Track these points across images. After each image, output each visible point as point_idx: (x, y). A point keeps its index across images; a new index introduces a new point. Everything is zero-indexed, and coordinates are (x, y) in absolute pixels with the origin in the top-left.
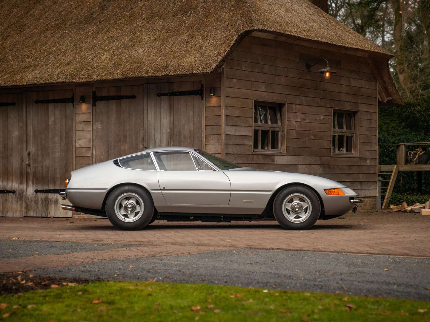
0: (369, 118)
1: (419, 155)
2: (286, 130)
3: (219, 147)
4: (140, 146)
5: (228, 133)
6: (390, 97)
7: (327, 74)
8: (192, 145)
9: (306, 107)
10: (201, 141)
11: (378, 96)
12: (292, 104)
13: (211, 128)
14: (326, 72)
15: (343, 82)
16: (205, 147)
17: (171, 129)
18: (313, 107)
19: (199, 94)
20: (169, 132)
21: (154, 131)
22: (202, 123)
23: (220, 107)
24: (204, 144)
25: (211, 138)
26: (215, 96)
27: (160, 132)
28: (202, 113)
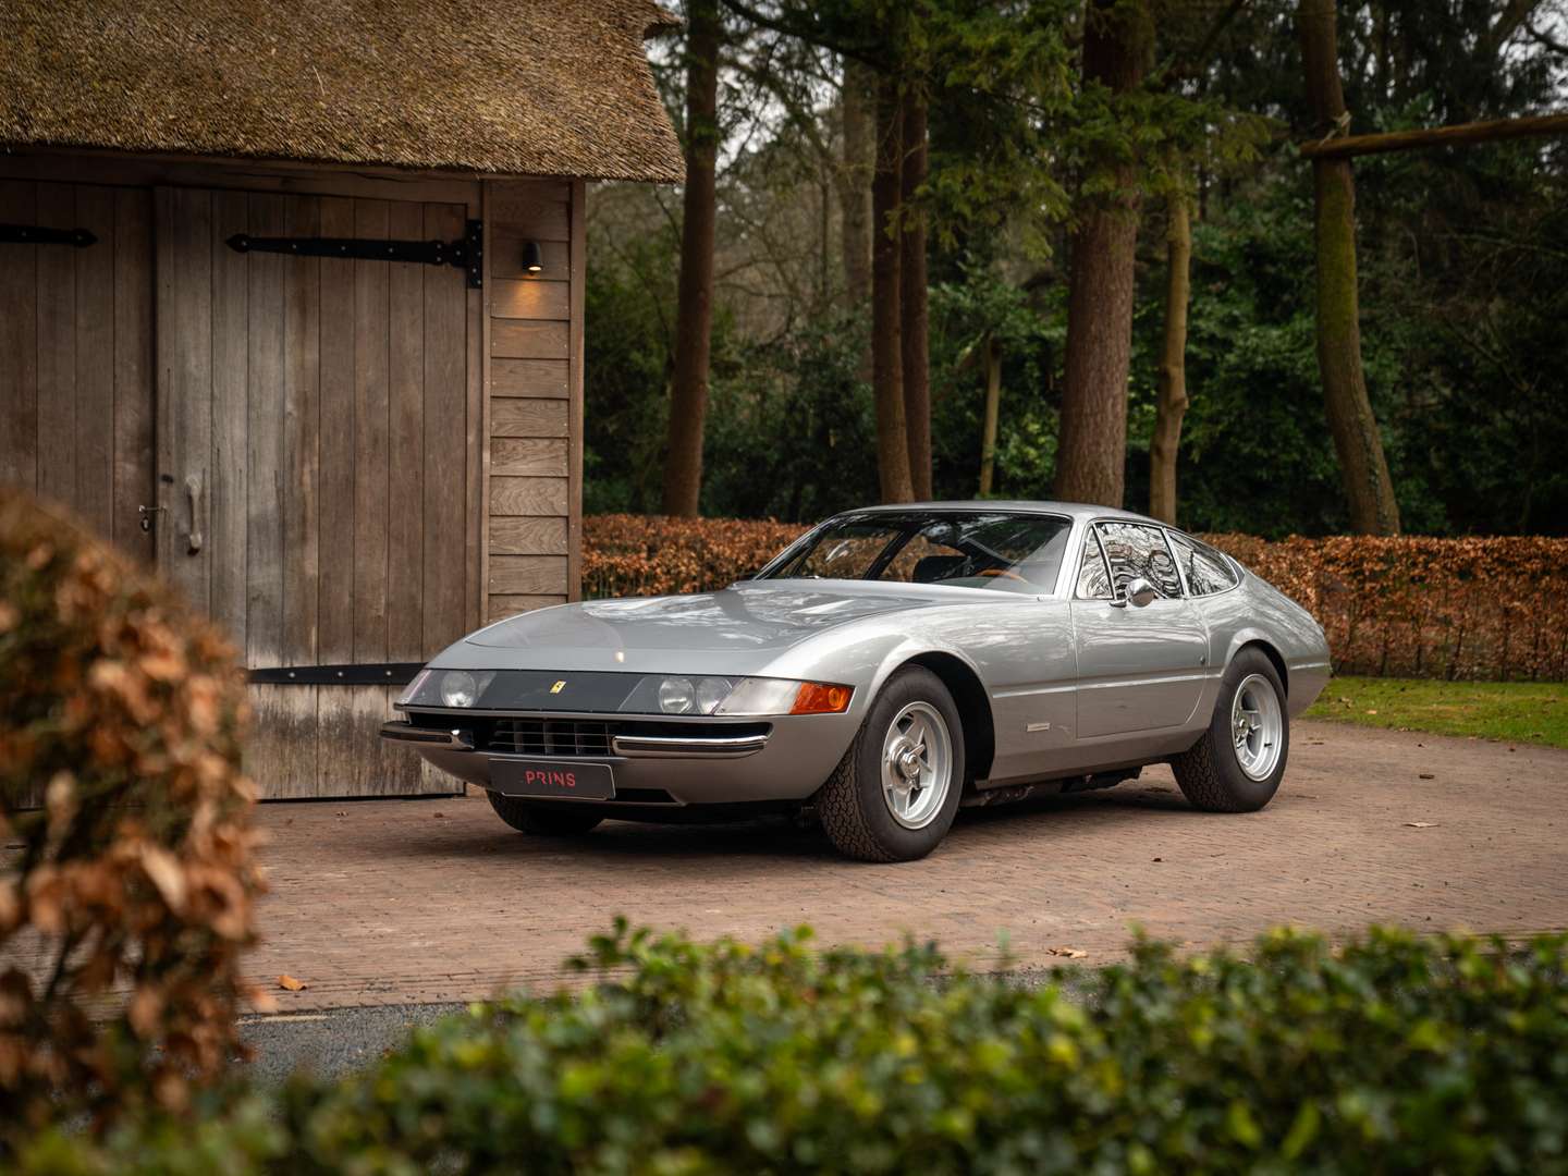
3: (558, 490)
4: (119, 470)
8: (417, 475)
17: (303, 402)
19: (457, 263)
20: (295, 413)
21: (208, 404)
22: (473, 383)
23: (564, 325)
24: (486, 476)
25: (520, 448)
26: (542, 279)
27: (243, 412)
28: (473, 342)
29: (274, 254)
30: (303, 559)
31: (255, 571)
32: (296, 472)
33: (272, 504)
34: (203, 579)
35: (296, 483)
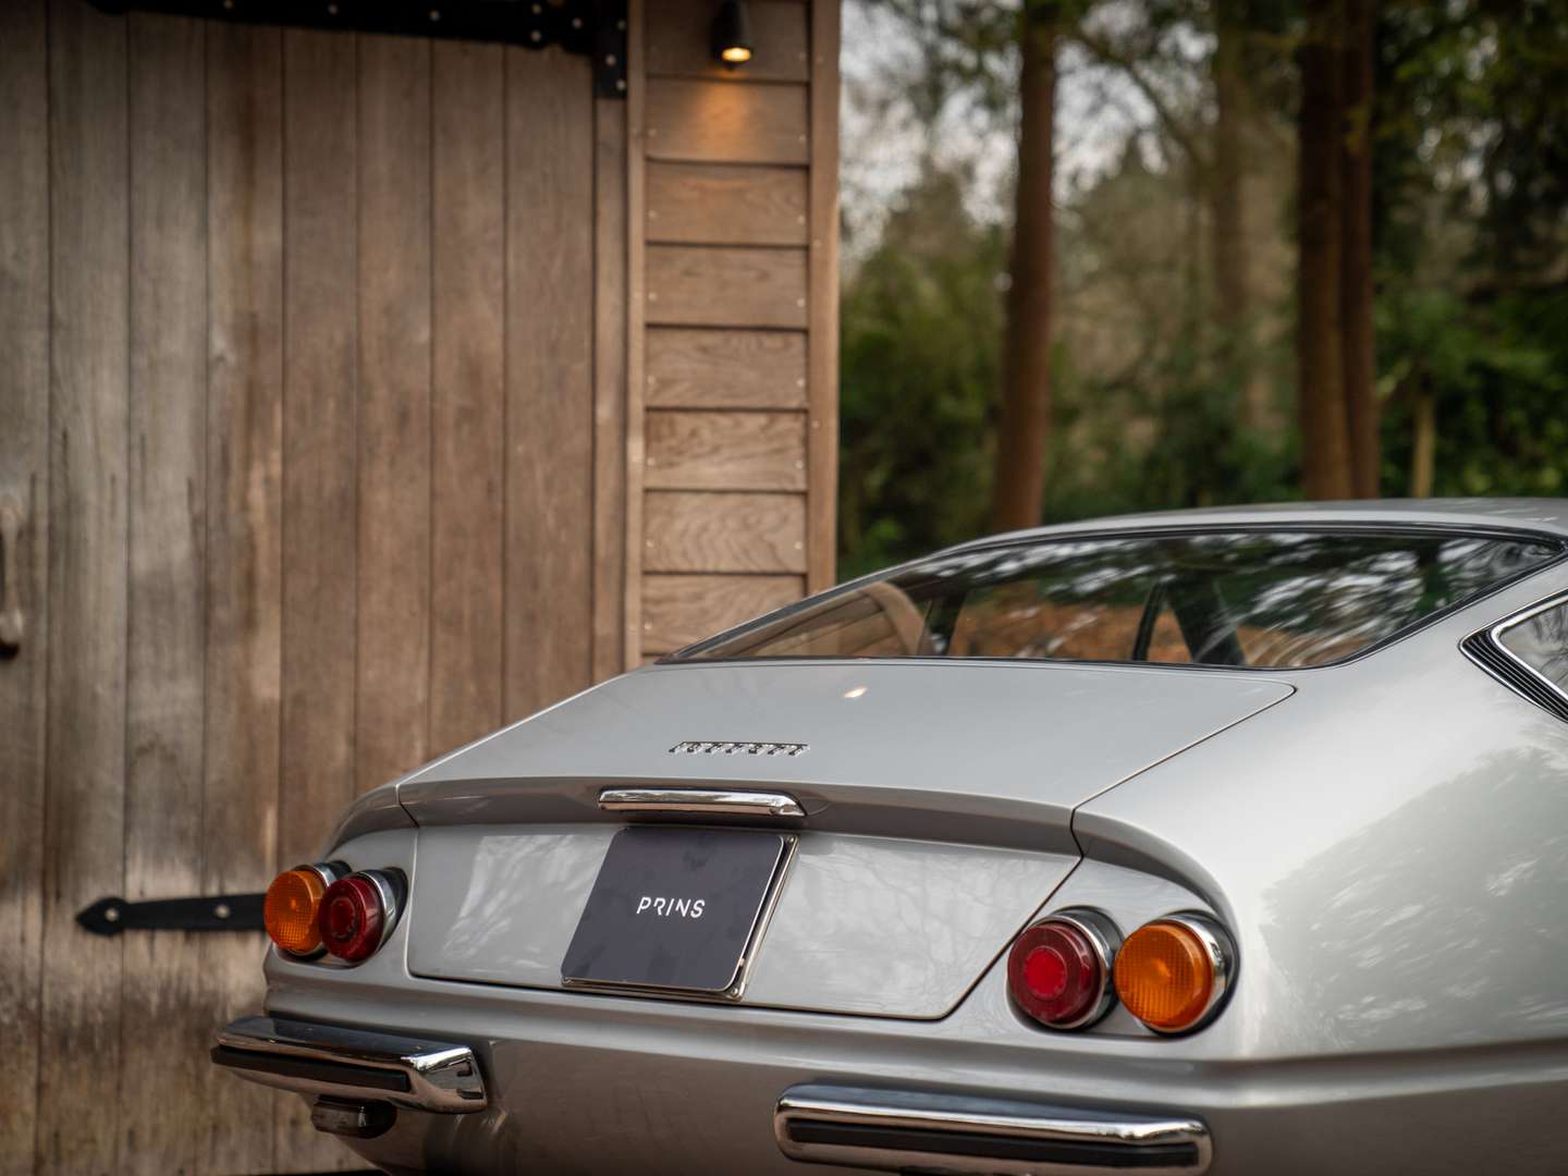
3: (785, 519)
8: (490, 489)
13: (704, 350)
17: (249, 334)
19: (578, 45)
20: (231, 358)
21: (42, 336)
22: (608, 296)
23: (798, 176)
24: (635, 489)
25: (706, 433)
26: (751, 78)
27: (120, 351)
28: (609, 210)
29: (183, 22)
30: (248, 662)
31: (145, 689)
32: (234, 481)
33: (181, 550)
34: (29, 709)
35: (234, 504)
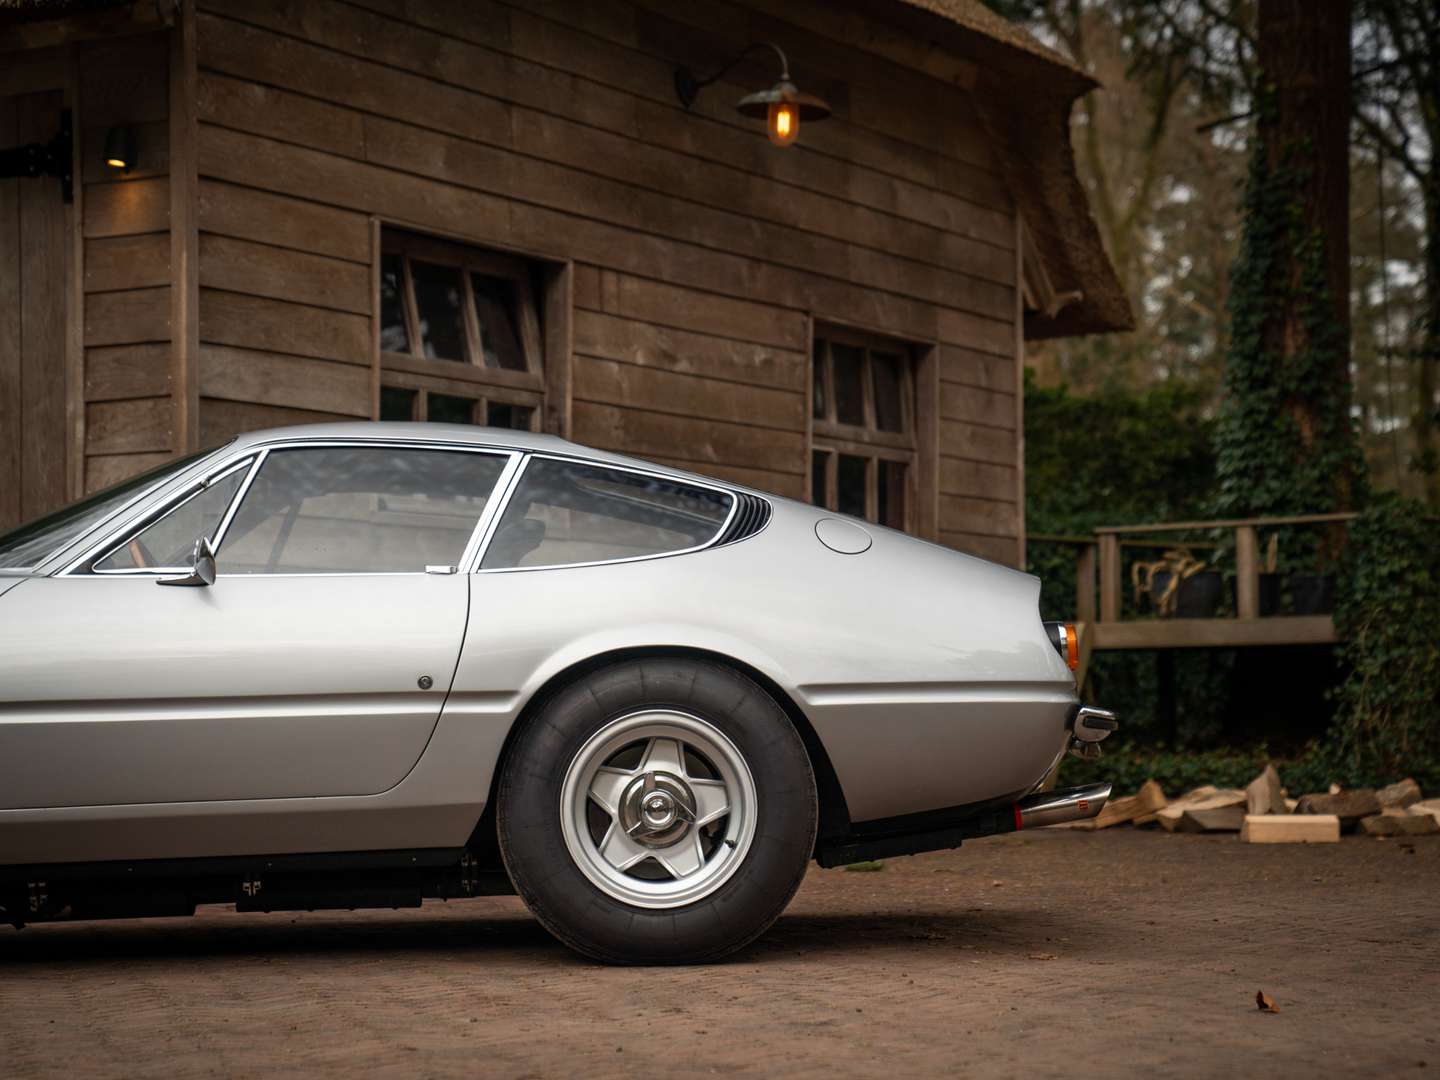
0: (984, 382)
1: (1181, 579)
2: (569, 402)
5: (213, 390)
6: (1074, 289)
7: (784, 123)
9: (674, 292)
10: (63, 438)
11: (1022, 286)
12: (601, 268)
13: (117, 360)
14: (778, 107)
15: (862, 190)
16: (86, 471)
18: (712, 299)
19: (53, 170)
22: (71, 332)
23: (163, 239)
24: (79, 456)
25: (120, 416)
26: (140, 178)
28: (71, 275)
